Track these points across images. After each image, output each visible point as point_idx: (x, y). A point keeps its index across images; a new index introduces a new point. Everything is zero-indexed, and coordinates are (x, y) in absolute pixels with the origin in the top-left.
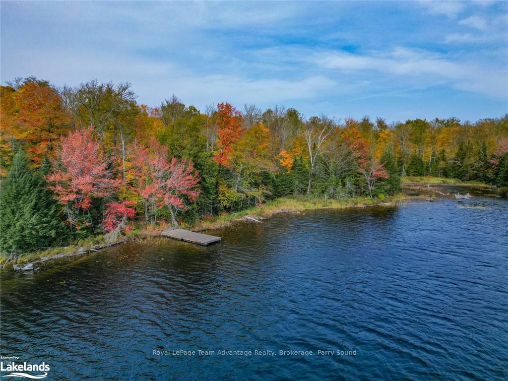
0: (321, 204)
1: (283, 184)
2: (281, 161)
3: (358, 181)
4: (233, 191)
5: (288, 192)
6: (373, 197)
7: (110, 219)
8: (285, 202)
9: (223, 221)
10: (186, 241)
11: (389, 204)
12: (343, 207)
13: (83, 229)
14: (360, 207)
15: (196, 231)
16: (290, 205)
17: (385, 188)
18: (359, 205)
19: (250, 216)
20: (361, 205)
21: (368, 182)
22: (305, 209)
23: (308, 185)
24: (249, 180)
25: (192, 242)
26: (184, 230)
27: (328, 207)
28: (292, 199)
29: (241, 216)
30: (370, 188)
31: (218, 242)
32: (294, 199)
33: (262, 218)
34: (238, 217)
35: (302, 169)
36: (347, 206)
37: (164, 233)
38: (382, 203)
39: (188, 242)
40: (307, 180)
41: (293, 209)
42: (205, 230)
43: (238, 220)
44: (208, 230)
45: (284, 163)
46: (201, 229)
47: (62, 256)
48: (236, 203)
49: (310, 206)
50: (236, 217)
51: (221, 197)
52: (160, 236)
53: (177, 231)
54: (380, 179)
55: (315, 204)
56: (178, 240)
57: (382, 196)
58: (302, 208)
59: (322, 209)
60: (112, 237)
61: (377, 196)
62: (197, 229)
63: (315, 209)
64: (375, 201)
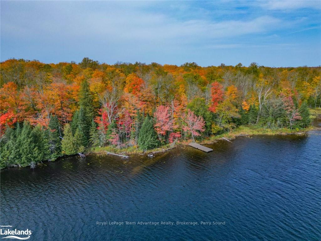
0: (262, 132)
1: (243, 119)
2: (243, 107)
3: (285, 119)
4: (218, 126)
5: (246, 123)
6: (292, 129)
7: (171, 139)
8: (243, 129)
9: (213, 139)
10: (199, 149)
11: (301, 134)
12: (274, 134)
13: (163, 142)
14: (283, 135)
15: (202, 144)
16: (245, 131)
17: (300, 124)
18: (283, 134)
19: (225, 137)
20: (284, 134)
21: (290, 121)
22: (253, 134)
23: (257, 119)
24: (225, 120)
25: (201, 150)
26: (197, 144)
27: (265, 134)
28: (247, 127)
29: (221, 137)
30: (291, 124)
31: (211, 151)
32: (248, 127)
33: (230, 139)
34: (219, 138)
35: (254, 111)
36: (276, 134)
37: (190, 144)
38: (297, 133)
39: (200, 150)
40: (257, 117)
41: (247, 134)
42: (205, 144)
43: (220, 139)
44: (207, 144)
45: (244, 108)
46: (204, 143)
47: (158, 152)
48: (219, 131)
49: (256, 133)
50: (218, 137)
51: (212, 130)
52: (188, 146)
53: (195, 144)
54: (297, 120)
55: (258, 131)
56: (196, 148)
57: (297, 129)
58: (251, 134)
59: (262, 135)
60: (172, 145)
61: (295, 129)
62: (202, 143)
63: (258, 135)
64: (293, 132)
